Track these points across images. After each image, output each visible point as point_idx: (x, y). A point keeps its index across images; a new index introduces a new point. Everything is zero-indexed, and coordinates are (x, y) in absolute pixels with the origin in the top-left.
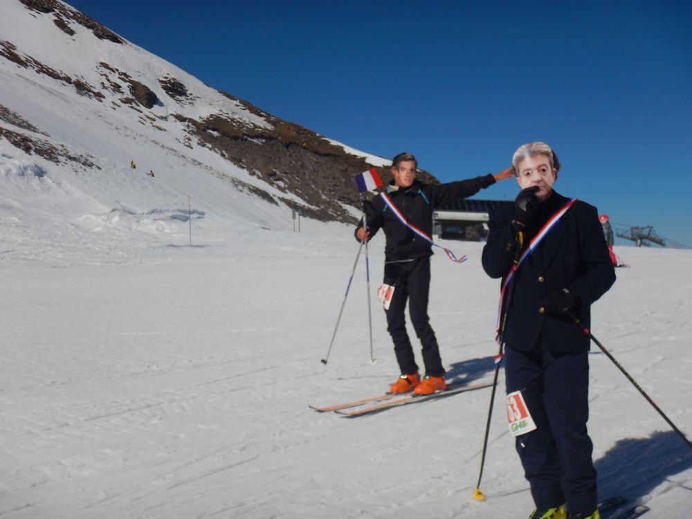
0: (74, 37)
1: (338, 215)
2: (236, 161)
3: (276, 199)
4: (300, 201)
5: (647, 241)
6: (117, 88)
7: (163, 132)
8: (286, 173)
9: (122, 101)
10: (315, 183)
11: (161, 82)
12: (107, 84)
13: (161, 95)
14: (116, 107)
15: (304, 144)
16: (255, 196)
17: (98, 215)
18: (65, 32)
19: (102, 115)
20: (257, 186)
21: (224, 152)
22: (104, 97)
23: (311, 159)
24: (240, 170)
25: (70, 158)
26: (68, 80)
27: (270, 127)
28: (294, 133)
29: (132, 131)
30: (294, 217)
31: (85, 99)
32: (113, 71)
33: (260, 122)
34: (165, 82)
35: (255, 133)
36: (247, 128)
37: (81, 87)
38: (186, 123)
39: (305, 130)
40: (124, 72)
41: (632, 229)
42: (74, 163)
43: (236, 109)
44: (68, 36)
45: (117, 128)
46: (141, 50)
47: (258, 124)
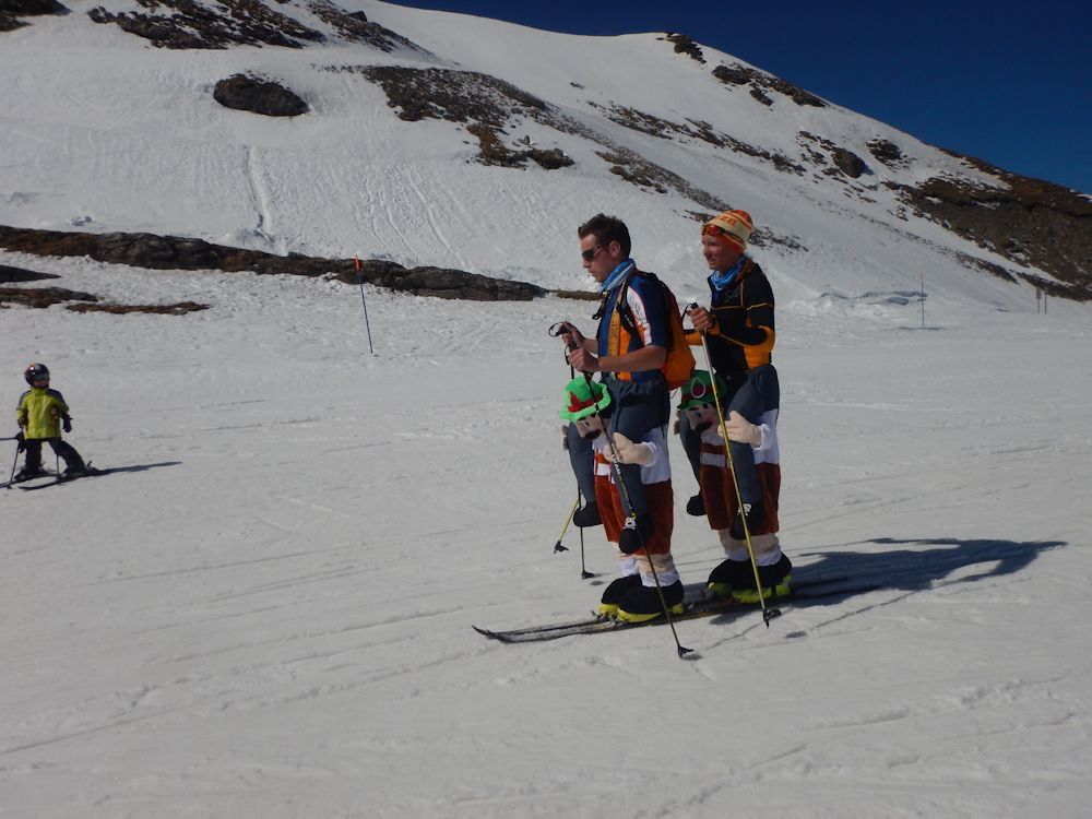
0: (770, 107)
2: (962, 231)
3: (1014, 275)
4: (1046, 276)
6: (819, 158)
7: (872, 204)
8: (1028, 242)
9: (825, 173)
10: (1068, 252)
11: (870, 145)
12: (808, 155)
13: (870, 161)
14: (818, 180)
15: (1053, 204)
16: (986, 272)
17: (809, 301)
18: (763, 102)
19: (804, 191)
20: (988, 261)
21: (946, 222)
22: (805, 170)
23: (1062, 223)
24: (967, 242)
25: (775, 241)
26: (766, 155)
27: (1006, 186)
28: (1040, 191)
29: (837, 206)
30: (1039, 296)
31: (785, 175)
32: (815, 139)
33: (994, 181)
34: (875, 145)
35: (986, 195)
36: (976, 190)
37: (781, 162)
38: (900, 191)
39: (1055, 186)
40: (827, 139)
42: (779, 245)
43: (961, 169)
44: (766, 106)
45: (820, 204)
46: (847, 111)
47: (991, 184)
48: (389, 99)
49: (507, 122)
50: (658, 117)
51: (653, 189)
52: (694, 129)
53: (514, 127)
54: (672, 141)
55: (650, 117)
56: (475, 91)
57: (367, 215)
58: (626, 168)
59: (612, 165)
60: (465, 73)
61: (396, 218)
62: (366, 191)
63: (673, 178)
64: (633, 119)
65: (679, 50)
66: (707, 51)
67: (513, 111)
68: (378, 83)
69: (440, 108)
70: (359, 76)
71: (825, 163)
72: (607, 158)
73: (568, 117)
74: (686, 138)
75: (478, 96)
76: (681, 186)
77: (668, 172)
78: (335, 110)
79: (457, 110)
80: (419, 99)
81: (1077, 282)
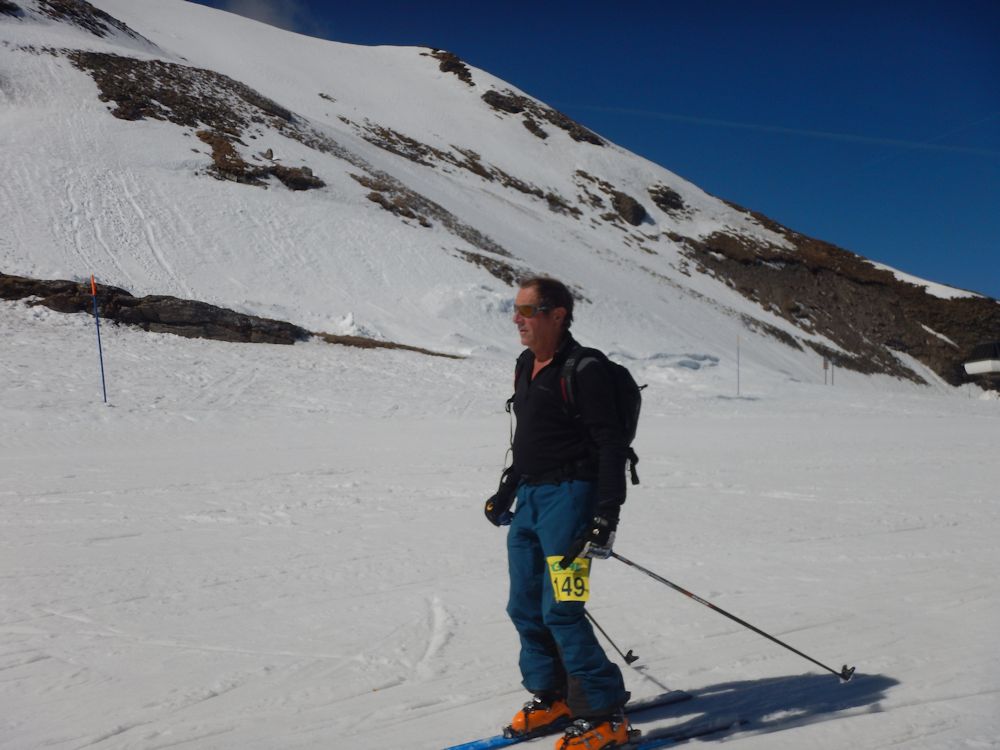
0: (547, 140)
1: (885, 365)
2: (747, 291)
3: (800, 342)
4: (832, 345)
6: (596, 201)
7: (653, 256)
8: (813, 308)
9: (603, 218)
10: (853, 321)
11: (651, 191)
12: (585, 197)
13: (651, 208)
14: (596, 225)
15: (839, 269)
16: (771, 338)
18: (537, 135)
19: (580, 236)
20: (774, 325)
21: (731, 280)
22: (581, 213)
23: (846, 290)
24: (752, 304)
26: (539, 193)
27: (791, 246)
28: (824, 254)
29: (616, 255)
30: (826, 367)
31: (559, 217)
32: (592, 180)
33: (778, 240)
34: (656, 192)
35: (772, 255)
36: (761, 248)
37: (555, 203)
38: (682, 244)
39: (840, 249)
40: (605, 180)
44: (539, 140)
45: (598, 252)
46: (627, 152)
47: (775, 243)
48: (100, 92)
49: (245, 131)
50: (419, 141)
51: (415, 222)
52: (460, 158)
53: (254, 138)
54: (435, 169)
55: (410, 140)
56: (207, 92)
57: (69, 228)
58: (386, 195)
59: (369, 191)
60: (197, 70)
61: (106, 233)
62: (68, 198)
63: (438, 211)
64: (391, 140)
65: (445, 68)
66: (476, 73)
67: (254, 120)
68: (88, 71)
69: (164, 108)
70: (64, 61)
71: (604, 207)
72: (363, 182)
73: (318, 131)
74: (451, 167)
75: (211, 98)
76: (448, 221)
77: (433, 204)
78: (31, 97)
79: (185, 112)
80: (139, 95)
81: (863, 353)
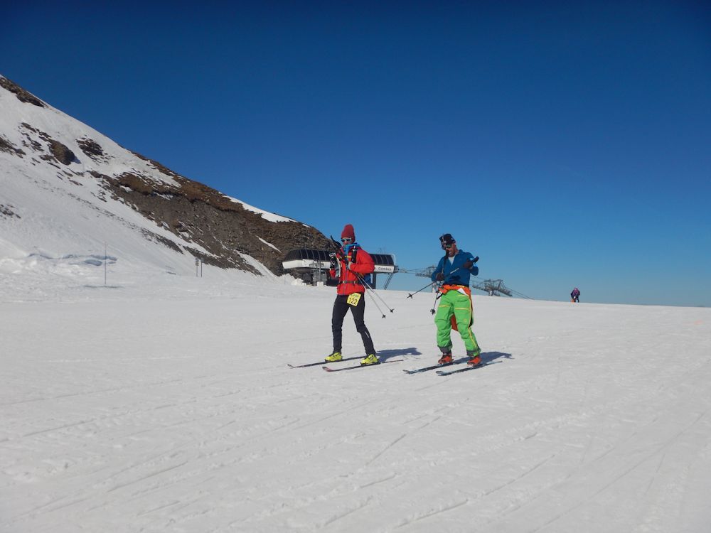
1: (236, 263)
2: (146, 213)
3: (181, 248)
4: (202, 250)
5: (497, 292)
7: (80, 186)
8: (191, 226)
9: (42, 158)
10: (216, 234)
11: (79, 142)
12: (28, 142)
13: (79, 153)
14: (35, 163)
15: (208, 201)
16: (162, 245)
17: (16, 259)
19: (22, 169)
20: (164, 236)
21: (135, 206)
22: (24, 154)
23: (213, 214)
24: (149, 221)
27: (177, 185)
28: (199, 191)
29: (50, 185)
30: (197, 264)
32: (34, 131)
33: (169, 180)
34: (83, 142)
35: (164, 190)
36: (157, 185)
37: (4, 144)
38: (101, 179)
39: (209, 188)
40: (44, 132)
41: (486, 281)
46: (62, 113)
47: (166, 182)
81: (222, 255)
